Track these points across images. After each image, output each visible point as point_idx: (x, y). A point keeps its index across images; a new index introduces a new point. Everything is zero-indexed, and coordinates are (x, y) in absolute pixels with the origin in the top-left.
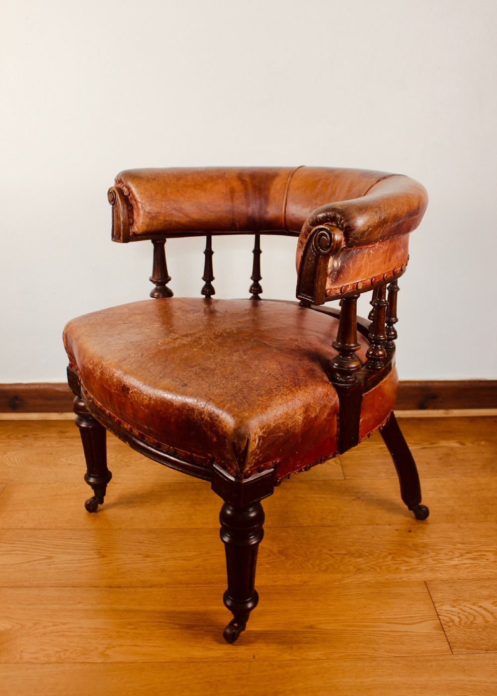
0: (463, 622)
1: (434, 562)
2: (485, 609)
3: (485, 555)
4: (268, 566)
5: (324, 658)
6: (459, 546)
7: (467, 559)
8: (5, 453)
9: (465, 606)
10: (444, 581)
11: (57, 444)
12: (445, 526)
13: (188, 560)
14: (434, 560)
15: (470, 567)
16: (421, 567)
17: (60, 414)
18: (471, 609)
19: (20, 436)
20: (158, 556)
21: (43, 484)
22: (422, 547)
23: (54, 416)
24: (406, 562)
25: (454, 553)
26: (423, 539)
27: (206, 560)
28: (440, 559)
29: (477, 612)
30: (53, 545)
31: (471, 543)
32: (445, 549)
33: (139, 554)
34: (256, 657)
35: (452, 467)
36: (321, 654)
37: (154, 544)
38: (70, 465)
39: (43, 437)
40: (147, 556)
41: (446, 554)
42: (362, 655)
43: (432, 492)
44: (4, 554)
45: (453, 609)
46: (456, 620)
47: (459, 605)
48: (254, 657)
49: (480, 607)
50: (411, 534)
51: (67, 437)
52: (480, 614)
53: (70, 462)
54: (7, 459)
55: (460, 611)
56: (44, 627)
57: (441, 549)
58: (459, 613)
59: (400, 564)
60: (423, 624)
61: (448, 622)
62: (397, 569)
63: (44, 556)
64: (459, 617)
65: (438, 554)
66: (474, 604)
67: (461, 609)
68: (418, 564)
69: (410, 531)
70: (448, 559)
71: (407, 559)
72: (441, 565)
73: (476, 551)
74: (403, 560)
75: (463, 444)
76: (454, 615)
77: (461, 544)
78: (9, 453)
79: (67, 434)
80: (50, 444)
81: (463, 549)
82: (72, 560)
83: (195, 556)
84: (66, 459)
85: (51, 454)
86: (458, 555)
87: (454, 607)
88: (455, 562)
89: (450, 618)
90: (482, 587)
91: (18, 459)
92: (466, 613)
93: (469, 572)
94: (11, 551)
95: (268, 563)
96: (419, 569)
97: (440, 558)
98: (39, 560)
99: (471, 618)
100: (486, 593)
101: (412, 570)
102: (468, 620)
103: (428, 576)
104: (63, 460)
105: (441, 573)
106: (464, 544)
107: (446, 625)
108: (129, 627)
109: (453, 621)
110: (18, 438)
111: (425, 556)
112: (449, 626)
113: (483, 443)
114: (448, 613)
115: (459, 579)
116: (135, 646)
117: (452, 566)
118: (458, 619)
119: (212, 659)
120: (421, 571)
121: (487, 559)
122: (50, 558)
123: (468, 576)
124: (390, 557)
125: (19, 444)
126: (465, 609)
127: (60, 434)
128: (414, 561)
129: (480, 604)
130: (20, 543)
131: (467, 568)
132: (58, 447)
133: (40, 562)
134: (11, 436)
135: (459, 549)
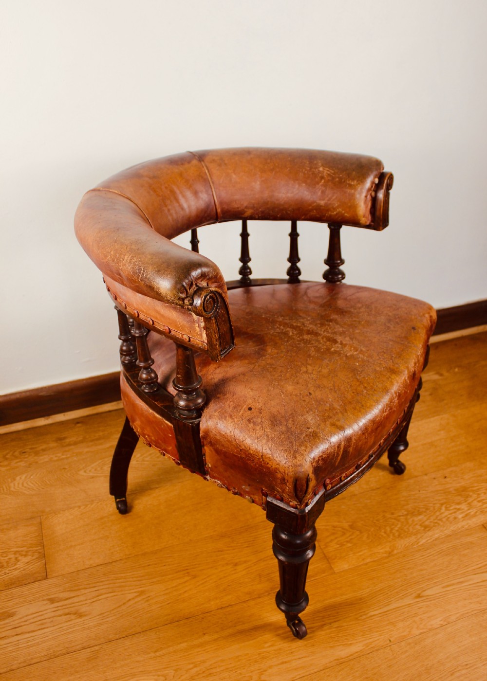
4: (349, 545)
5: (445, 623)
8: (14, 480)
11: (63, 455)
16: (472, 511)
17: (47, 417)
19: (17, 453)
20: (245, 562)
21: (79, 507)
22: (463, 491)
23: (41, 422)
24: (459, 509)
26: (460, 483)
30: (137, 577)
33: (227, 564)
34: (392, 640)
35: (445, 402)
36: (442, 620)
38: (93, 477)
39: (44, 450)
40: (236, 565)
42: (472, 611)
44: (93, 602)
48: (390, 641)
51: (69, 445)
53: (91, 474)
54: (20, 486)
56: (187, 671)
59: (455, 512)
62: (455, 518)
63: (135, 592)
68: (469, 509)
74: (455, 509)
78: (18, 478)
79: (67, 441)
80: (56, 457)
82: (167, 589)
84: (85, 472)
85: (65, 469)
91: (33, 484)
94: (98, 596)
96: (472, 513)
98: (133, 598)
101: (467, 516)
104: (82, 472)
108: (267, 645)
110: (16, 457)
111: (470, 499)
113: (456, 370)
116: (283, 663)
119: (357, 654)
120: (475, 515)
122: (142, 593)
124: (444, 508)
125: (22, 464)
127: (59, 442)
130: (101, 584)
132: (67, 458)
133: (136, 600)
134: (7, 457)
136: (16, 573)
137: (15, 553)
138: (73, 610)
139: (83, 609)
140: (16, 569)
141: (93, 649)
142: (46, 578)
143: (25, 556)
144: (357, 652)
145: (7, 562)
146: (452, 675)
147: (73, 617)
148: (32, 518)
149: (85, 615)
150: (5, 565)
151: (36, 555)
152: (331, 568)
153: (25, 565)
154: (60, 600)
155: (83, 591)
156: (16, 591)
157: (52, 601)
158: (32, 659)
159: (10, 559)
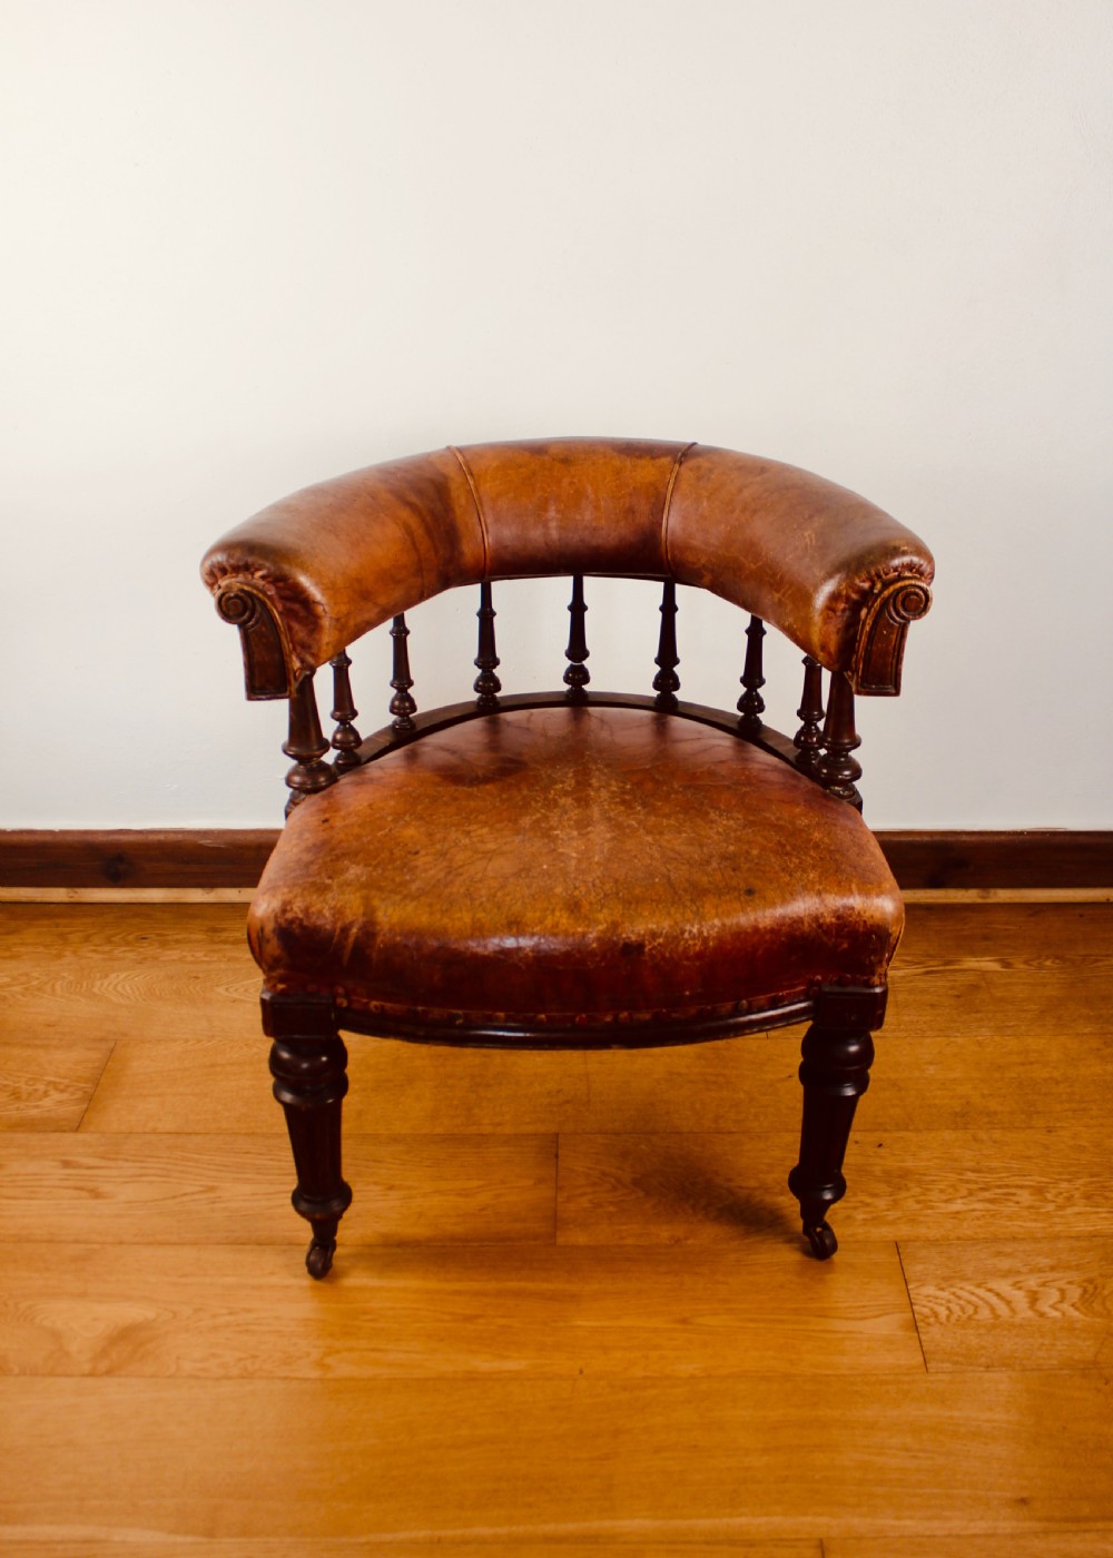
0: (953, 1319)
1: (918, 1206)
2: (998, 1295)
3: (1014, 1194)
4: (612, 1209)
5: (702, 1375)
6: (970, 1175)
7: (979, 1201)
8: (106, 976)
9: (961, 1289)
10: (933, 1243)
11: (205, 956)
12: (948, 1135)
13: (467, 1196)
14: (918, 1202)
15: (983, 1216)
16: (892, 1215)
17: (207, 890)
18: (973, 1294)
19: (131, 937)
20: (409, 1188)
21: (187, 1041)
22: (900, 1177)
23: (196, 895)
24: (868, 1205)
25: (957, 1190)
26: (903, 1161)
28: (931, 1201)
29: (982, 1299)
30: (217, 1165)
31: (991, 1170)
32: (941, 1181)
33: (376, 1183)
34: (585, 1372)
35: (979, 1015)
36: (698, 1369)
37: (403, 1164)
39: (177, 941)
40: (391, 1188)
41: (942, 1191)
42: (769, 1371)
43: (932, 1068)
44: (126, 1182)
45: (940, 1293)
46: (943, 1312)
47: (952, 1286)
48: (581, 1372)
49: (990, 1290)
50: (881, 1150)
51: (225, 942)
52: (987, 1303)
53: (235, 995)
54: (111, 988)
55: (952, 1297)
56: (214, 1316)
57: (934, 1181)
58: (949, 1301)
59: (855, 1208)
60: (882, 1319)
61: (927, 1317)
62: (848, 1217)
63: (201, 1186)
64: (948, 1308)
65: (928, 1190)
66: (979, 1286)
67: (954, 1294)
68: (888, 1210)
69: (880, 1145)
70: (946, 1201)
71: (868, 1200)
72: (930, 1211)
73: (999, 1187)
74: (862, 1202)
75: (1007, 965)
76: (941, 1305)
77: (974, 1171)
78: (113, 976)
79: (224, 935)
80: (193, 956)
81: (976, 1183)
82: (253, 1194)
83: (478, 1187)
84: (227, 989)
85: (197, 978)
86: (965, 1192)
87: (942, 1289)
88: (957, 1206)
89: (932, 1309)
90: (999, 1254)
91: (132, 989)
92: (962, 1302)
93: (980, 1226)
94: (141, 1176)
95: (611, 1203)
96: (890, 1218)
97: (931, 1198)
98: (193, 1194)
99: (970, 1310)
100: (1005, 1264)
101: (876, 1220)
102: (964, 1313)
103: (904, 1231)
104: (221, 990)
105: (929, 1228)
106: (979, 1171)
107: (922, 1321)
109: (936, 1315)
110: (128, 944)
111: (904, 1194)
112: (929, 1324)
113: (1048, 963)
114: (930, 1301)
115: (959, 1239)
116: (373, 1350)
117: (952, 1213)
118: (947, 1312)
119: (508, 1374)
120: (893, 1223)
121: (1018, 1203)
122: (212, 1189)
123: (976, 1233)
125: (131, 955)
126: (960, 1293)
127: (210, 934)
128: (881, 1203)
129: (989, 1286)
130: (155, 1160)
131: (978, 1219)
132: (209, 963)
133: (196, 1197)
134: (114, 939)
135: (968, 1182)
136: (34, 1112)
137: (50, 1083)
138: (90, 1185)
139: (105, 1188)
140: (37, 1107)
141: (89, 1246)
142: (77, 1130)
143: (62, 1091)
144: (508, 1372)
145: (30, 1094)
147: (84, 1194)
148: (102, 1040)
149: (104, 1198)
150: (24, 1096)
151: (79, 1094)
152: (554, 1236)
153: (53, 1104)
154: (78, 1166)
155: (120, 1163)
156: (20, 1137)
157: (66, 1164)
159: (36, 1090)
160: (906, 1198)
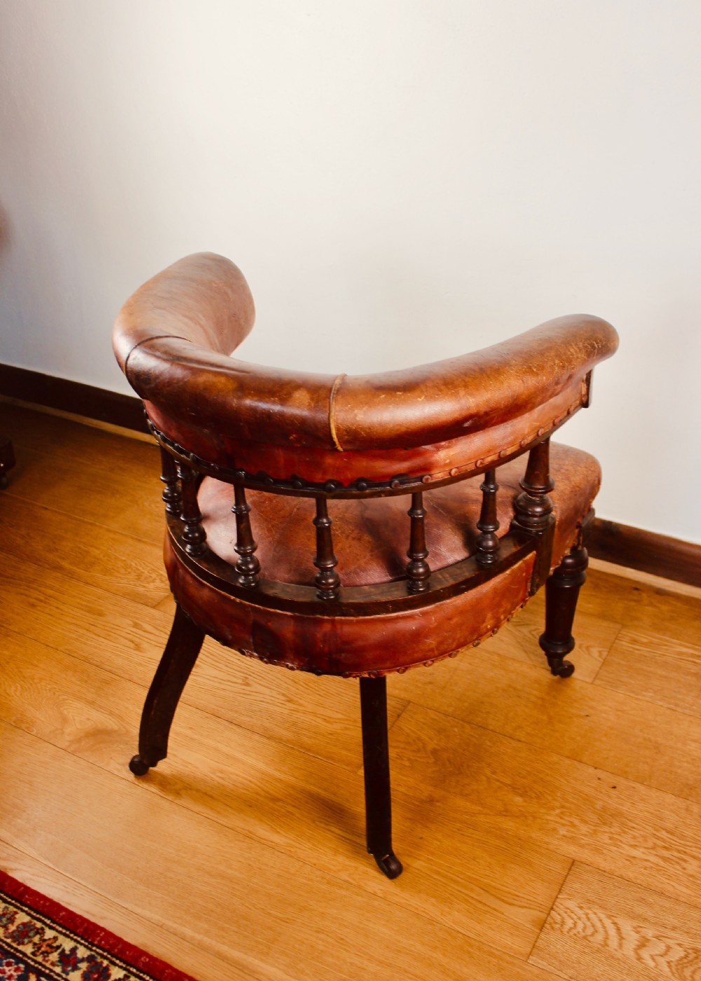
0: (574, 931)
1: (608, 841)
2: (618, 929)
3: (685, 861)
4: (407, 763)
5: (381, 895)
6: (664, 834)
7: (656, 855)
9: (595, 914)
10: (602, 872)
12: (669, 799)
14: (611, 838)
15: (652, 867)
16: (586, 840)
18: (601, 920)
20: (301, 705)
22: (612, 816)
24: (574, 826)
25: (646, 841)
26: (622, 805)
27: (346, 729)
28: (621, 841)
29: (604, 927)
30: (209, 653)
31: (683, 837)
32: (639, 830)
33: (284, 695)
36: (381, 890)
37: (307, 689)
40: (290, 701)
41: (634, 837)
42: (424, 912)
43: (694, 744)
45: (578, 909)
46: (569, 923)
47: (590, 908)
49: (615, 923)
50: (613, 791)
52: (606, 932)
55: (584, 916)
57: (634, 828)
58: (579, 919)
59: (564, 825)
60: (523, 911)
61: (556, 923)
62: (554, 830)
64: (575, 924)
65: (625, 832)
66: (609, 917)
67: (587, 914)
68: (585, 835)
69: (614, 787)
70: (631, 846)
71: (577, 822)
72: (616, 849)
73: (679, 851)
74: (571, 822)
76: (572, 919)
77: (668, 832)
81: (664, 841)
82: (215, 677)
86: (650, 844)
87: (581, 908)
88: (634, 853)
89: (563, 918)
90: (642, 900)
92: (588, 923)
93: (643, 874)
95: (409, 760)
96: (583, 841)
97: (622, 839)
99: (589, 931)
100: (640, 910)
101: (572, 840)
102: (584, 931)
103: (585, 855)
105: (605, 860)
106: (672, 834)
107: (550, 924)
109: (563, 923)
111: (606, 829)
112: (553, 928)
114: (566, 913)
115: (621, 877)
117: (629, 856)
118: (572, 926)
119: (271, 843)
120: (582, 846)
121: (684, 869)
123: (636, 878)
124: (558, 811)
126: (592, 916)
128: (584, 829)
129: (616, 920)
131: (645, 869)
135: (658, 838)
136: (141, 590)
137: (158, 574)
138: (137, 640)
139: (145, 646)
140: (144, 587)
141: (114, 676)
142: (154, 607)
143: (161, 581)
144: (272, 842)
145: (146, 578)
146: (318, 932)
147: (132, 645)
149: (140, 651)
153: (153, 588)
154: (140, 628)
155: (162, 634)
156: (125, 602)
157: (135, 625)
158: (75, 652)
159: (151, 577)
160: (606, 832)
